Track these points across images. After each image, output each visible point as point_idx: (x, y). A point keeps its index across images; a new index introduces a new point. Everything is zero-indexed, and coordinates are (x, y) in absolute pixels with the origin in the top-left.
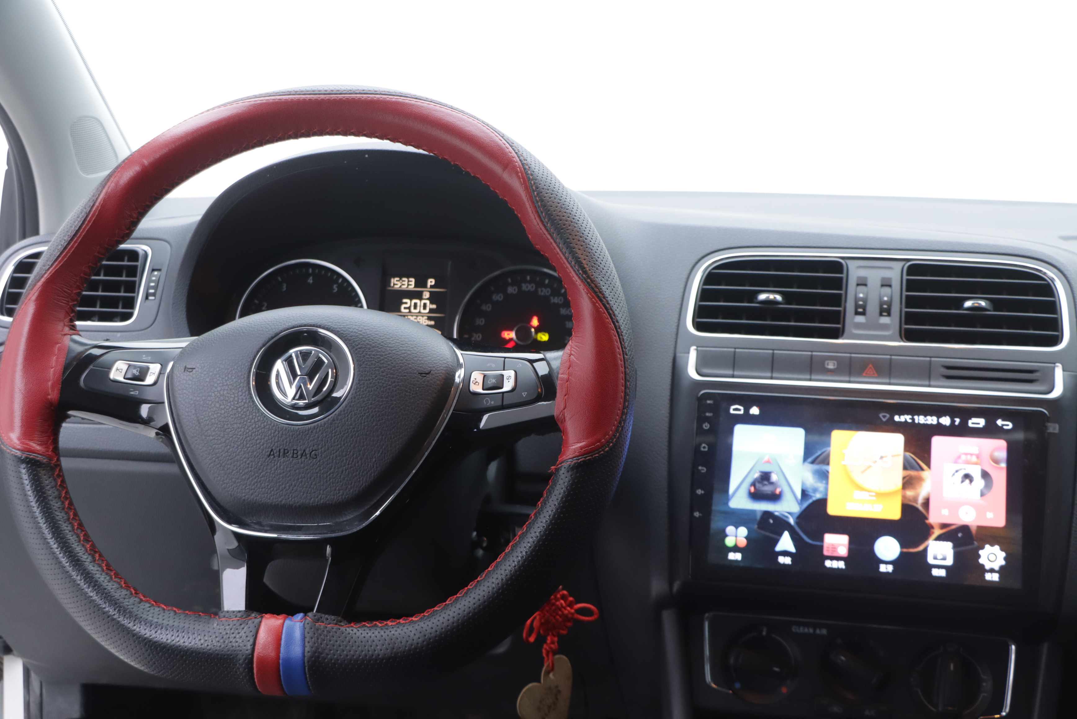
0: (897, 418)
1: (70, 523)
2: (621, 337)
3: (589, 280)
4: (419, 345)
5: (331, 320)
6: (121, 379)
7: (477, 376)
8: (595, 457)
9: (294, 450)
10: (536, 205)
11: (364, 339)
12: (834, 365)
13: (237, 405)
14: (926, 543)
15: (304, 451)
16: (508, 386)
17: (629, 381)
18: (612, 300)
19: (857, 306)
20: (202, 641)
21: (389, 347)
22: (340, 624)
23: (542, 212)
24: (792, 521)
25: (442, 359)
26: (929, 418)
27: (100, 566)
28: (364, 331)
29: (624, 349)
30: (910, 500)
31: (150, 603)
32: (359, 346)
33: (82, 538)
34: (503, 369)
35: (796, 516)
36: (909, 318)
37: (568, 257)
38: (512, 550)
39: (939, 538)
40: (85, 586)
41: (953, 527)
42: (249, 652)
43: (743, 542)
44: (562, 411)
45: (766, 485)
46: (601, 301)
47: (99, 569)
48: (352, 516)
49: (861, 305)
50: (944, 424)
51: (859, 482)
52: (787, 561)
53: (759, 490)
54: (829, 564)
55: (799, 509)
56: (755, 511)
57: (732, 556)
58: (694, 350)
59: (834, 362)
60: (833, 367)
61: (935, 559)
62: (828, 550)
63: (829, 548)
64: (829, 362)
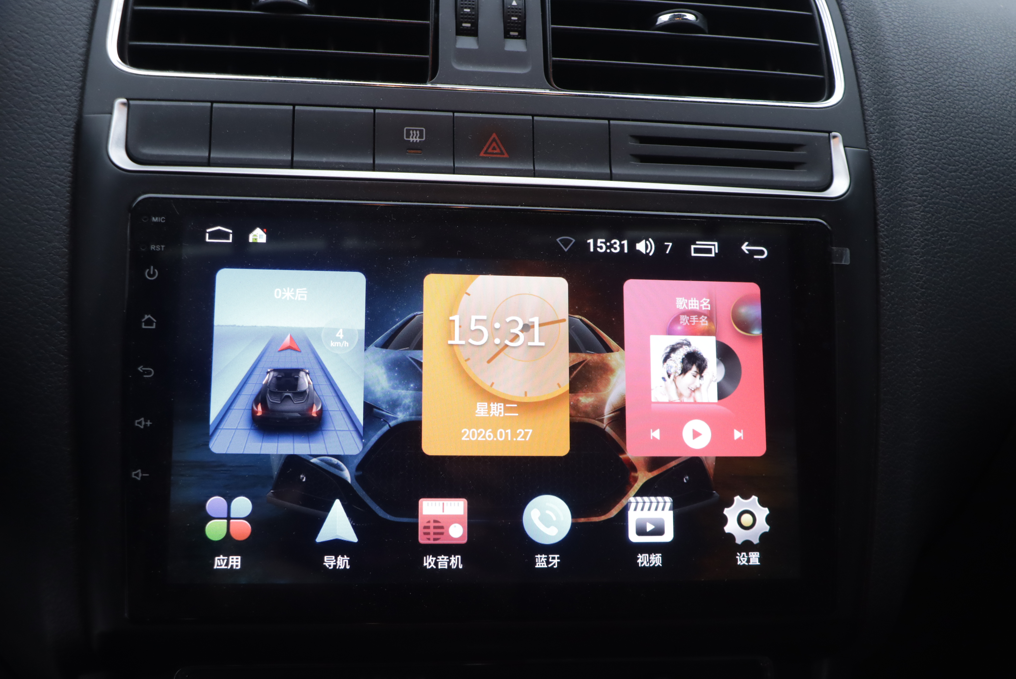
0: (552, 245)
12: (421, 137)
14: (624, 502)
19: (459, 18)
24: (347, 474)
26: (614, 241)
30: (587, 415)
35: (357, 462)
39: (644, 491)
41: (673, 464)
43: (243, 530)
45: (288, 397)
49: (467, 14)
50: (644, 253)
51: (484, 381)
52: (343, 562)
53: (273, 411)
54: (429, 562)
55: (361, 448)
56: (267, 456)
57: (220, 562)
58: (124, 104)
59: (420, 130)
60: (418, 140)
61: (641, 532)
62: (425, 534)
63: (428, 527)
64: (410, 130)
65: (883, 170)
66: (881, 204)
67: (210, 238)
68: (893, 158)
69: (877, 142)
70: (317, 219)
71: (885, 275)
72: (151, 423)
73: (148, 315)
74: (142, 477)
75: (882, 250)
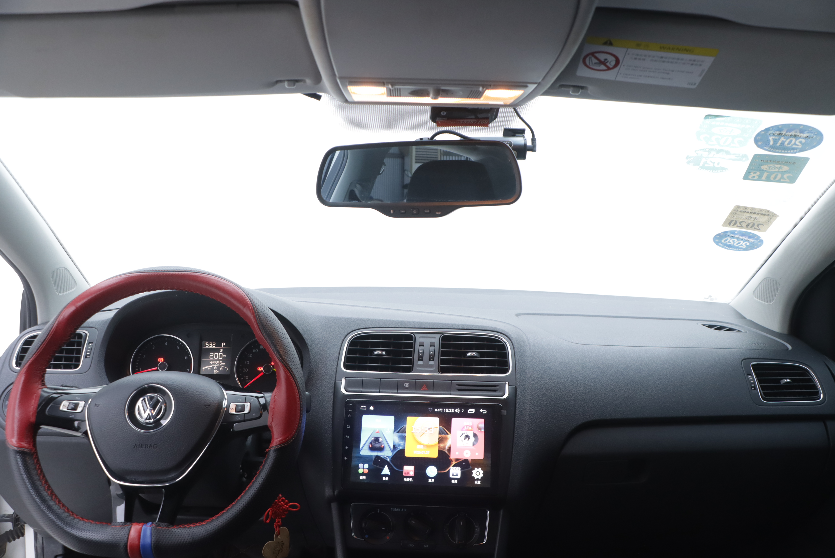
0: (436, 410)
1: (41, 482)
2: (298, 387)
3: (283, 361)
4: (205, 391)
5: (163, 381)
6: (66, 410)
7: (233, 406)
8: (286, 445)
9: (146, 444)
10: (259, 325)
11: (179, 390)
12: (408, 386)
13: (119, 423)
14: (449, 468)
15: (151, 445)
16: (247, 411)
17: (302, 408)
18: (294, 369)
19: (419, 356)
20: (104, 538)
21: (191, 393)
22: (169, 527)
23: (261, 328)
24: (389, 460)
25: (216, 398)
26: (450, 409)
27: (55, 502)
28: (179, 386)
29: (300, 393)
30: (442, 449)
31: (79, 519)
32: (177, 393)
33: (46, 488)
34: (245, 402)
35: (391, 457)
36: (442, 362)
37: (273, 349)
38: (248, 490)
39: (454, 466)
40: (48, 512)
41: (461, 460)
42: (126, 542)
43: (366, 471)
44: (271, 423)
45: (377, 443)
46: (288, 370)
47: (55, 503)
48: (174, 475)
49: (421, 356)
50: (457, 412)
51: (419, 441)
52: (387, 479)
53: (374, 446)
54: (405, 480)
55: (392, 454)
56: (372, 456)
57: (361, 478)
58: (344, 379)
59: (408, 384)
60: (407, 386)
61: (453, 475)
62: (405, 473)
63: (405, 472)
64: (406, 384)
65: (519, 390)
66: (517, 399)
69: (519, 384)
71: (517, 417)
72: (348, 448)
73: (348, 425)
74: (346, 459)
75: (517, 411)
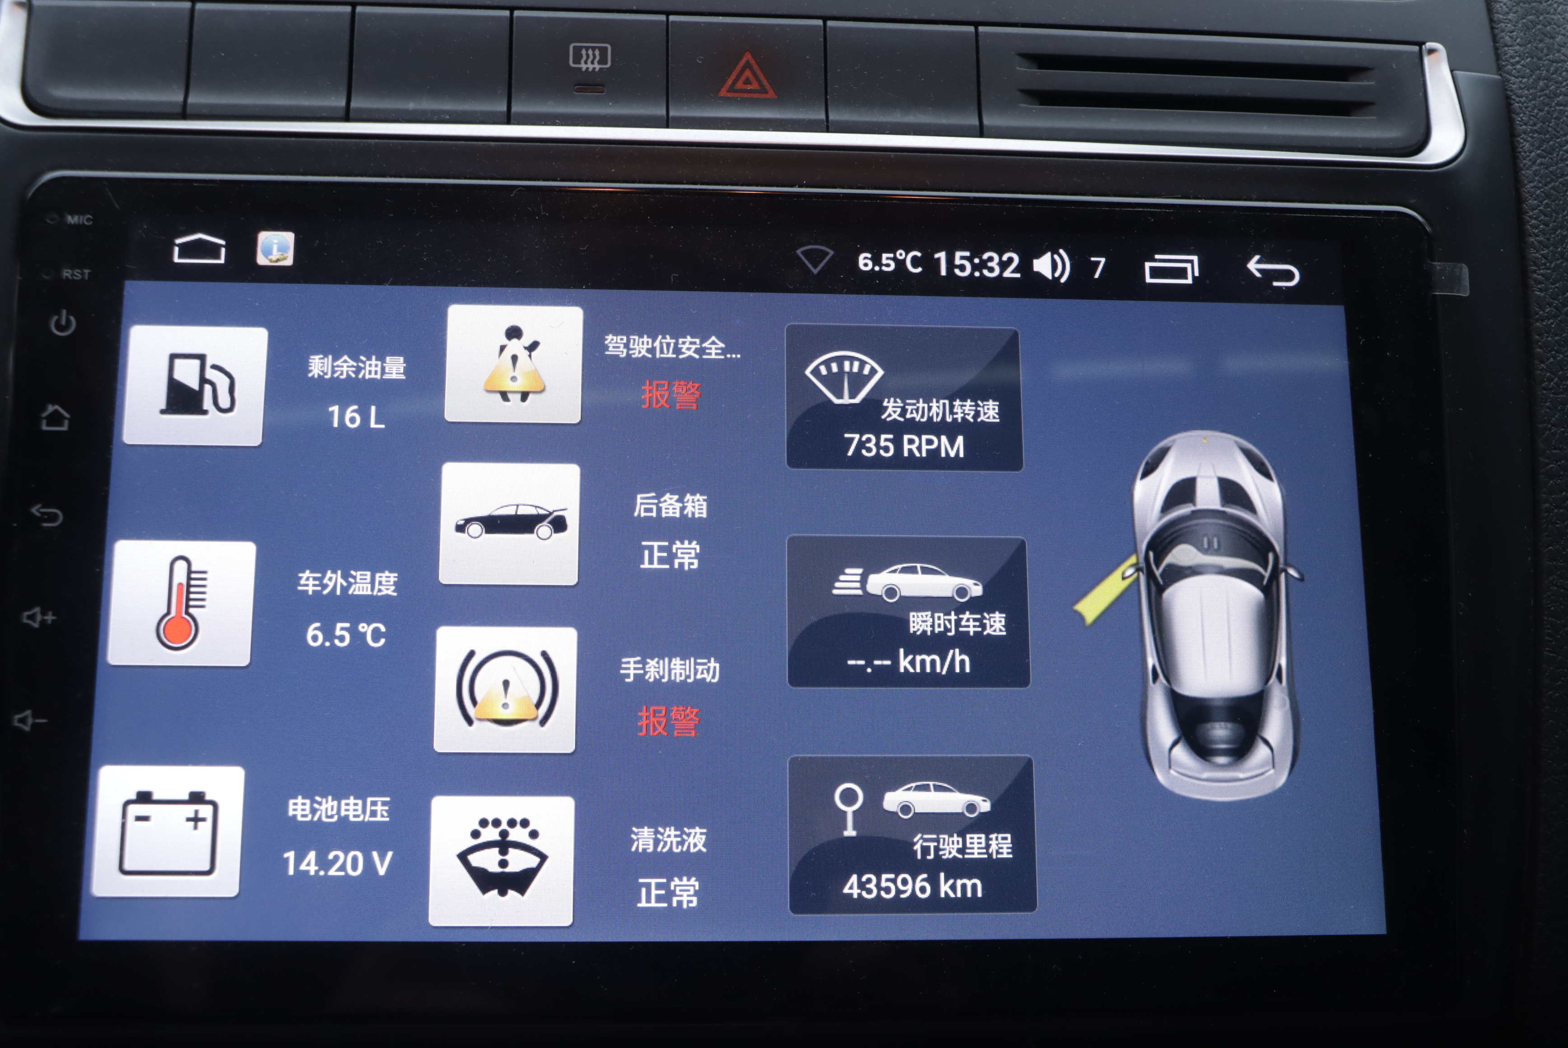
0: (866, 262)
12: (603, 61)
26: (989, 255)
50: (1050, 277)
59: (600, 48)
60: (597, 67)
64: (581, 47)
65: (1532, 115)
66: (1530, 182)
67: (181, 256)
68: (1552, 95)
69: (1518, 62)
70: (391, 215)
71: (1543, 320)
72: (54, 618)
73: (53, 404)
74: (34, 725)
75: (1535, 272)
